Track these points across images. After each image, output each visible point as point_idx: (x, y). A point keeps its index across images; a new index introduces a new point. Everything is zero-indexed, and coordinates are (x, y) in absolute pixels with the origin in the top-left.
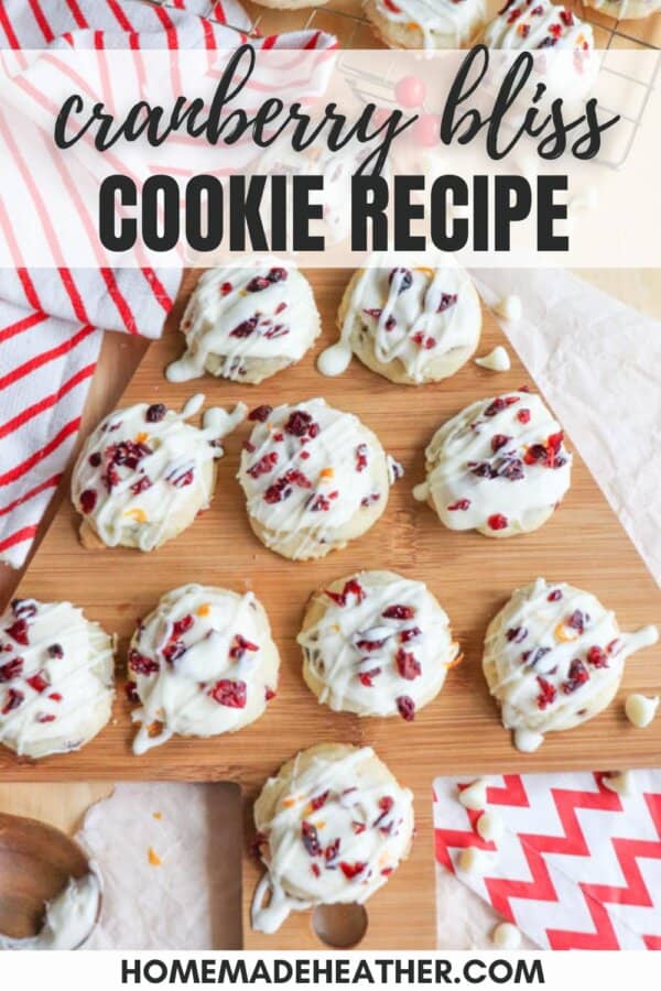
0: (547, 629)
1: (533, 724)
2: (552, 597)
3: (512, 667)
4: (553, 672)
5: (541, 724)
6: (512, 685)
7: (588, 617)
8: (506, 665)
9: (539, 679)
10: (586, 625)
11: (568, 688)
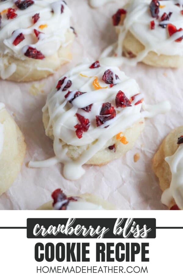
0: (86, 82)
1: (76, 156)
2: (93, 66)
3: (57, 104)
4: (88, 109)
5: (81, 156)
6: (57, 118)
7: (117, 77)
8: (55, 105)
9: (78, 115)
10: (115, 81)
11: (99, 122)
